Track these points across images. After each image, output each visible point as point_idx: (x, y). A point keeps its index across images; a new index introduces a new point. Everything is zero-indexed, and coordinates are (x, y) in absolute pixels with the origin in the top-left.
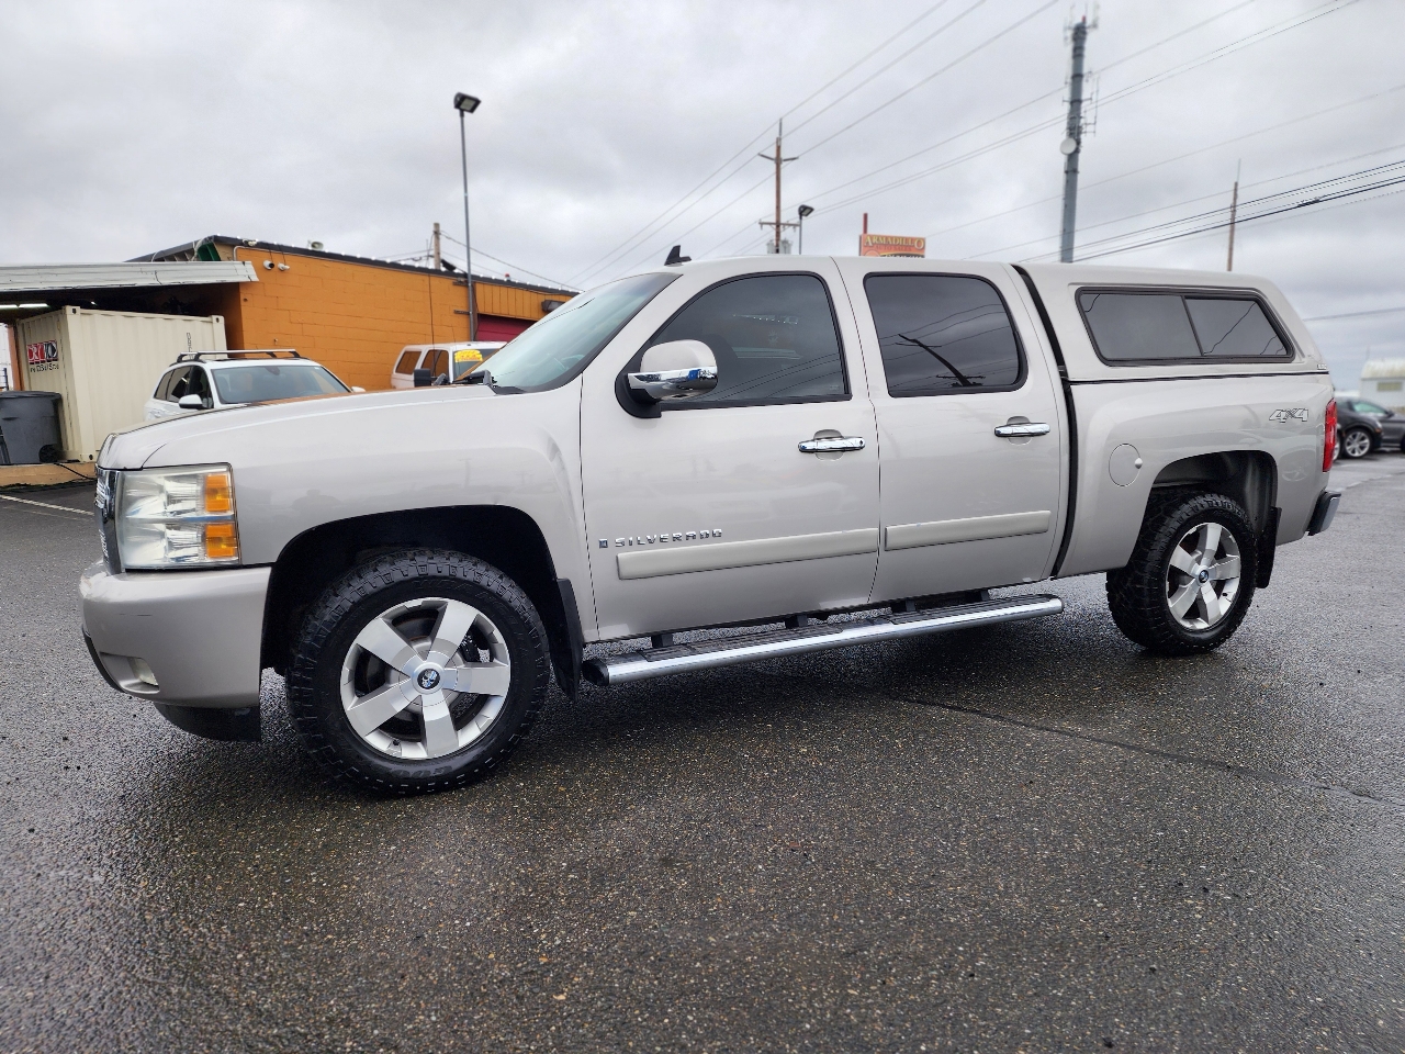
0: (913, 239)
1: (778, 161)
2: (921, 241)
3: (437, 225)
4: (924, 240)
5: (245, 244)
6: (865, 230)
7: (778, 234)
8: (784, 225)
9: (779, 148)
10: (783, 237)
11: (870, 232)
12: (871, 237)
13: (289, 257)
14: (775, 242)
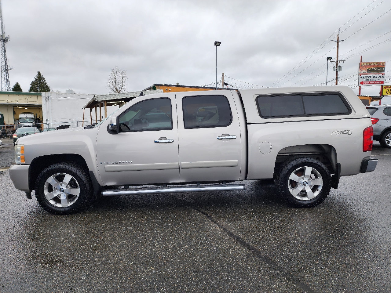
0: (380, 63)
1: (338, 42)
2: (383, 64)
3: (223, 74)
4: (385, 62)
5: (161, 85)
6: (361, 61)
7: (337, 64)
8: (339, 61)
9: (338, 38)
10: (339, 65)
11: (363, 61)
12: (364, 63)
13: (171, 87)
14: (336, 67)
